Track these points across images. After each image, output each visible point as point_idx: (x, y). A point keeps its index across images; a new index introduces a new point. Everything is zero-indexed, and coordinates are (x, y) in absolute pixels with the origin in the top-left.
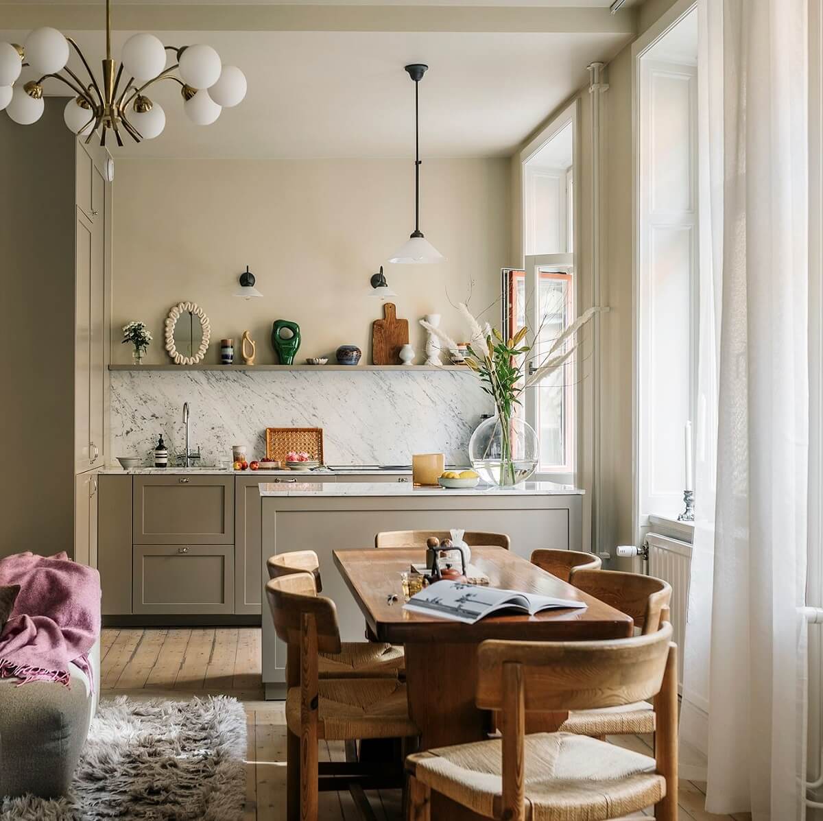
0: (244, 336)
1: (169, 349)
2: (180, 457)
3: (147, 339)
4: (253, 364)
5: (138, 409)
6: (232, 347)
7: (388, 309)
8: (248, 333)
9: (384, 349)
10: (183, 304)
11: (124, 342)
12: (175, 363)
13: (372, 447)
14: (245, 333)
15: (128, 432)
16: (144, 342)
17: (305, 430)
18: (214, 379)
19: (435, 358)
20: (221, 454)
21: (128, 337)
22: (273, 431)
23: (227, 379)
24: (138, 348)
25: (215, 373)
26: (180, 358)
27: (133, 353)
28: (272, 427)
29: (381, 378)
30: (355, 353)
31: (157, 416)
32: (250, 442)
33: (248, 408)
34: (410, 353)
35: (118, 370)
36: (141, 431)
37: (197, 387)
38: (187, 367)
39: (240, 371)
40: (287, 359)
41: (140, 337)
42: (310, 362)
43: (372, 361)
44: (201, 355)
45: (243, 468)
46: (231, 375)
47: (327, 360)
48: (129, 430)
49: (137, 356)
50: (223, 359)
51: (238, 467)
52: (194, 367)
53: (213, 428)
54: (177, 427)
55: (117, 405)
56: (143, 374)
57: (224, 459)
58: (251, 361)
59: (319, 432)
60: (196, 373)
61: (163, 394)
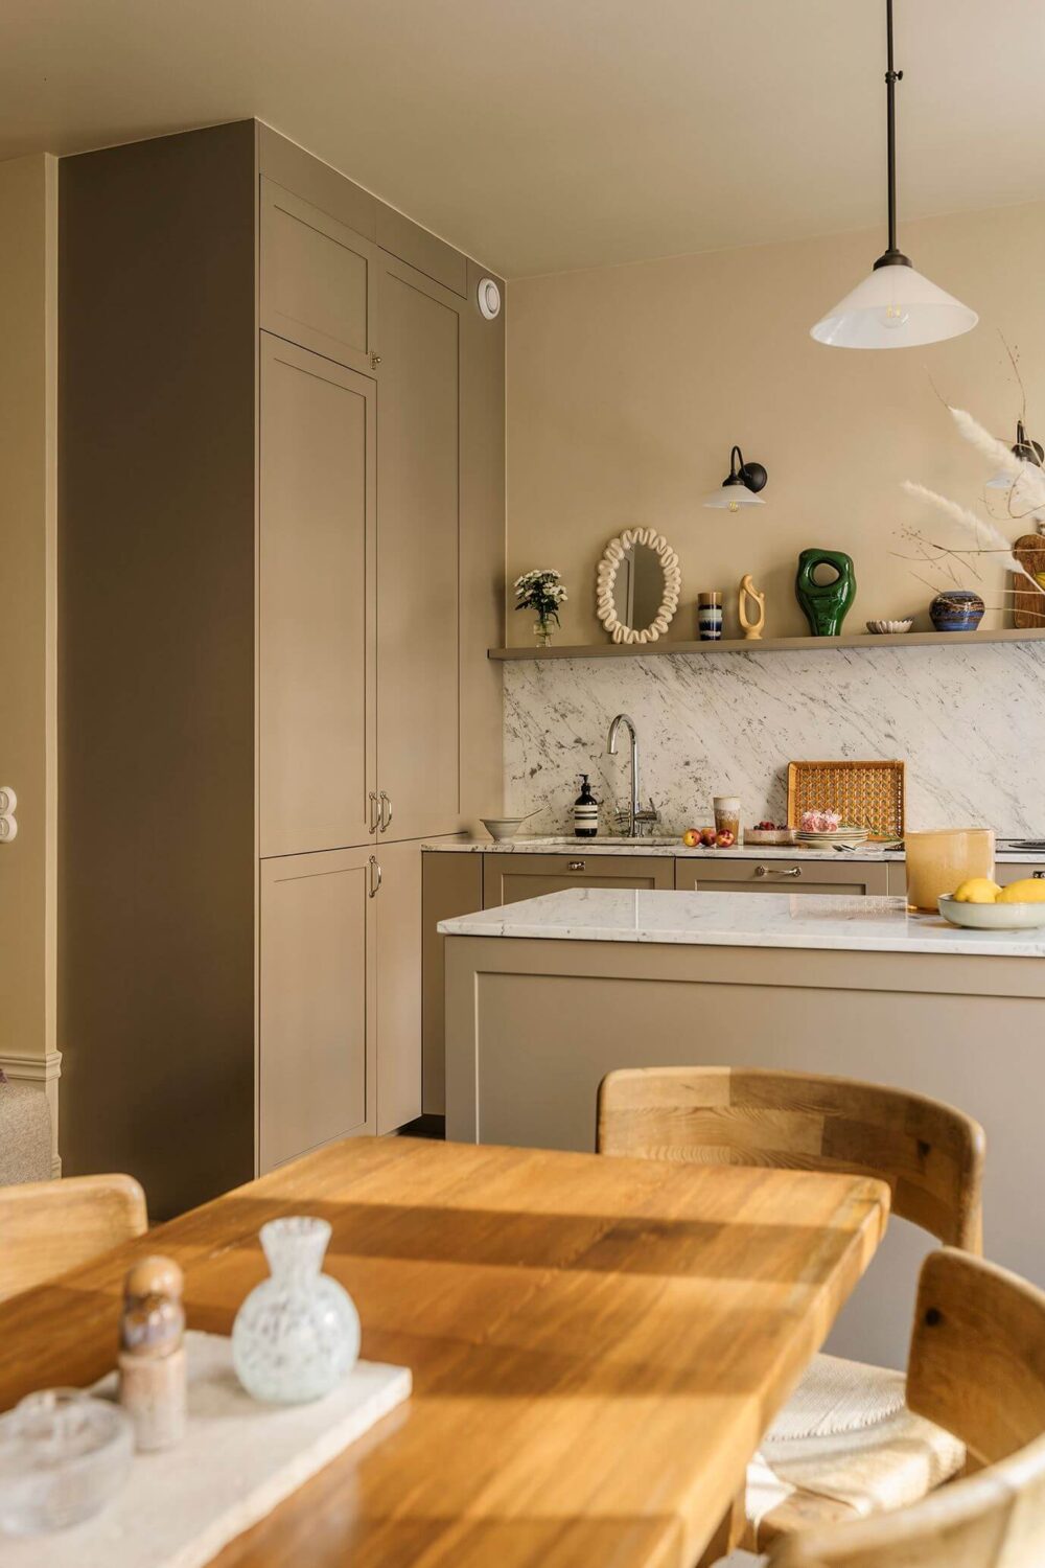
0: (742, 586)
1: (603, 617)
2: (620, 818)
3: (557, 600)
4: (759, 638)
5: (551, 729)
6: (719, 607)
8: (748, 579)
10: (629, 533)
11: (520, 607)
12: (613, 642)
13: (1016, 800)
14: (743, 580)
15: (533, 772)
16: (552, 605)
17: (868, 766)
18: (687, 670)
21: (523, 600)
22: (804, 768)
23: (714, 669)
24: (542, 617)
25: (691, 657)
26: (625, 633)
27: (535, 627)
28: (802, 760)
29: (1034, 657)
30: (968, 607)
31: (584, 740)
32: (760, 789)
33: (755, 724)
35: (515, 659)
36: (556, 770)
37: (657, 686)
38: (636, 649)
39: (738, 653)
40: (826, 625)
41: (544, 596)
42: (875, 630)
43: (1013, 622)
44: (662, 625)
46: (719, 660)
47: (910, 622)
48: (535, 766)
49: (541, 631)
50: (704, 630)
52: (649, 649)
53: (687, 764)
55: (513, 722)
56: (559, 664)
58: (755, 633)
59: (897, 769)
60: (654, 659)
61: (595, 701)
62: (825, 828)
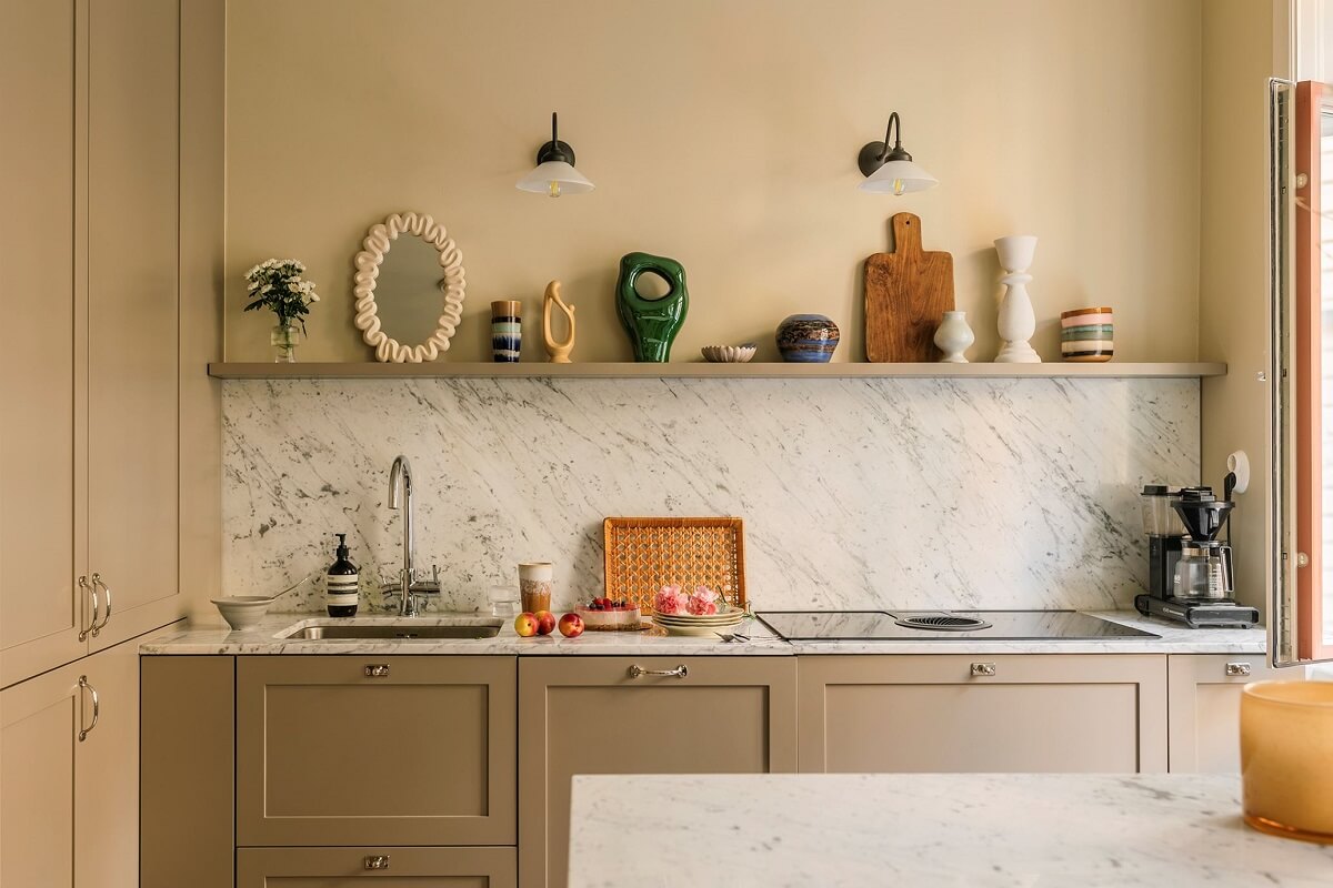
0: (549, 293)
1: (364, 327)
2: (391, 590)
3: (305, 300)
4: (569, 361)
5: (289, 472)
6: (518, 320)
7: (900, 228)
8: (557, 286)
9: (890, 324)
10: (398, 218)
11: (251, 307)
12: (377, 361)
13: (864, 564)
14: (550, 286)
15: (264, 530)
16: (298, 307)
17: (696, 524)
18: (474, 400)
19: (1023, 352)
20: (493, 581)
21: (257, 298)
22: (621, 525)
23: (508, 399)
24: (283, 322)
25: (478, 383)
26: (390, 348)
27: (273, 336)
28: (617, 516)
29: (886, 397)
30: (824, 334)
31: (335, 487)
32: (564, 552)
33: (560, 469)
34: (961, 332)
35: (239, 378)
36: (296, 526)
37: (433, 419)
38: (408, 370)
39: (539, 379)
40: (654, 350)
41: (288, 294)
42: (711, 356)
43: (863, 355)
44: (442, 341)
45: (543, 630)
46: (518, 389)
47: (753, 350)
48: (267, 522)
49: (282, 341)
50: (497, 349)
51: (527, 630)
52: (424, 370)
53: (473, 519)
54: (384, 515)
55: (236, 462)
56: (301, 387)
57: (496, 596)
58: (564, 354)
59: (733, 528)
60: (430, 383)
61: (350, 437)
62: (700, 610)
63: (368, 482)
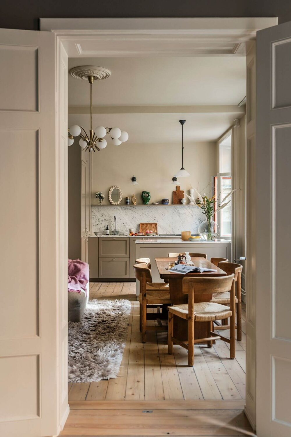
0: (133, 196)
1: (110, 200)
2: (113, 232)
5: (100, 218)
6: (129, 199)
7: (178, 188)
9: (177, 200)
10: (114, 187)
12: (111, 204)
13: (173, 229)
14: (133, 195)
15: (97, 225)
16: (102, 198)
17: (152, 224)
18: (124, 209)
19: (193, 203)
20: (126, 231)
21: (97, 197)
22: (142, 224)
23: (128, 209)
24: (100, 200)
25: (124, 207)
26: (113, 203)
29: (175, 209)
30: (167, 201)
31: (106, 220)
32: (135, 227)
33: (134, 217)
34: (184, 201)
35: (94, 206)
36: (101, 224)
37: (118, 211)
38: (115, 205)
39: (132, 206)
40: (146, 203)
41: (101, 196)
42: (153, 204)
43: (173, 203)
44: (120, 202)
45: (132, 235)
46: (129, 208)
47: (159, 203)
49: (100, 202)
50: (126, 203)
51: (131, 235)
52: (118, 205)
53: (123, 223)
54: (112, 223)
55: (94, 216)
56: (102, 207)
57: (126, 232)
58: (135, 204)
59: (156, 224)
60: (118, 207)
61: (108, 213)
62: (150, 233)
63: (110, 219)
